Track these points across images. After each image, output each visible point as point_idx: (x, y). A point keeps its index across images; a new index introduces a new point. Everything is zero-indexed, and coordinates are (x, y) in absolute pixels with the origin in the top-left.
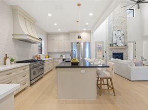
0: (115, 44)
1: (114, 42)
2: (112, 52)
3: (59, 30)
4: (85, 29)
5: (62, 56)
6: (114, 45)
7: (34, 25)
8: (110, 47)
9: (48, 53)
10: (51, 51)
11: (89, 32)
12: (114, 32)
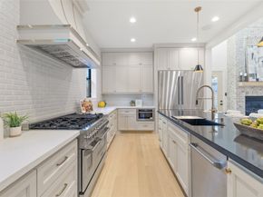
0: (252, 75)
1: (250, 72)
2: (244, 95)
3: (133, 40)
4: (194, 40)
5: (133, 103)
6: (250, 79)
7: (81, 16)
8: (241, 84)
9: (103, 95)
10: (110, 91)
11: (203, 46)
12: (250, 50)
